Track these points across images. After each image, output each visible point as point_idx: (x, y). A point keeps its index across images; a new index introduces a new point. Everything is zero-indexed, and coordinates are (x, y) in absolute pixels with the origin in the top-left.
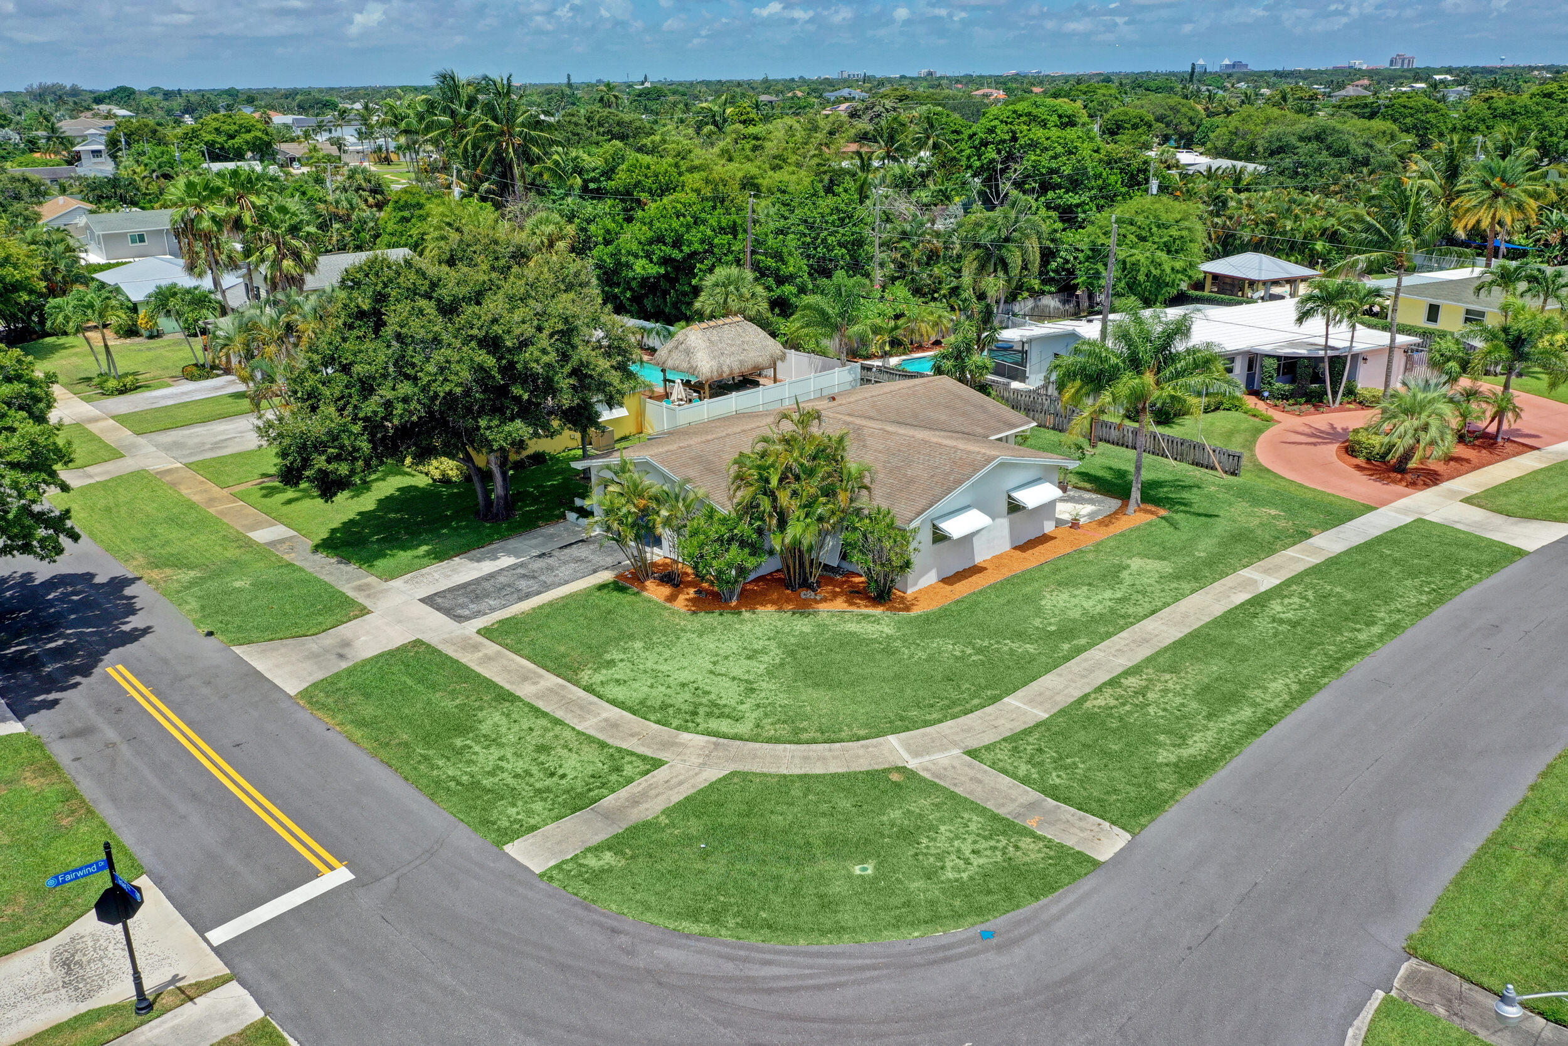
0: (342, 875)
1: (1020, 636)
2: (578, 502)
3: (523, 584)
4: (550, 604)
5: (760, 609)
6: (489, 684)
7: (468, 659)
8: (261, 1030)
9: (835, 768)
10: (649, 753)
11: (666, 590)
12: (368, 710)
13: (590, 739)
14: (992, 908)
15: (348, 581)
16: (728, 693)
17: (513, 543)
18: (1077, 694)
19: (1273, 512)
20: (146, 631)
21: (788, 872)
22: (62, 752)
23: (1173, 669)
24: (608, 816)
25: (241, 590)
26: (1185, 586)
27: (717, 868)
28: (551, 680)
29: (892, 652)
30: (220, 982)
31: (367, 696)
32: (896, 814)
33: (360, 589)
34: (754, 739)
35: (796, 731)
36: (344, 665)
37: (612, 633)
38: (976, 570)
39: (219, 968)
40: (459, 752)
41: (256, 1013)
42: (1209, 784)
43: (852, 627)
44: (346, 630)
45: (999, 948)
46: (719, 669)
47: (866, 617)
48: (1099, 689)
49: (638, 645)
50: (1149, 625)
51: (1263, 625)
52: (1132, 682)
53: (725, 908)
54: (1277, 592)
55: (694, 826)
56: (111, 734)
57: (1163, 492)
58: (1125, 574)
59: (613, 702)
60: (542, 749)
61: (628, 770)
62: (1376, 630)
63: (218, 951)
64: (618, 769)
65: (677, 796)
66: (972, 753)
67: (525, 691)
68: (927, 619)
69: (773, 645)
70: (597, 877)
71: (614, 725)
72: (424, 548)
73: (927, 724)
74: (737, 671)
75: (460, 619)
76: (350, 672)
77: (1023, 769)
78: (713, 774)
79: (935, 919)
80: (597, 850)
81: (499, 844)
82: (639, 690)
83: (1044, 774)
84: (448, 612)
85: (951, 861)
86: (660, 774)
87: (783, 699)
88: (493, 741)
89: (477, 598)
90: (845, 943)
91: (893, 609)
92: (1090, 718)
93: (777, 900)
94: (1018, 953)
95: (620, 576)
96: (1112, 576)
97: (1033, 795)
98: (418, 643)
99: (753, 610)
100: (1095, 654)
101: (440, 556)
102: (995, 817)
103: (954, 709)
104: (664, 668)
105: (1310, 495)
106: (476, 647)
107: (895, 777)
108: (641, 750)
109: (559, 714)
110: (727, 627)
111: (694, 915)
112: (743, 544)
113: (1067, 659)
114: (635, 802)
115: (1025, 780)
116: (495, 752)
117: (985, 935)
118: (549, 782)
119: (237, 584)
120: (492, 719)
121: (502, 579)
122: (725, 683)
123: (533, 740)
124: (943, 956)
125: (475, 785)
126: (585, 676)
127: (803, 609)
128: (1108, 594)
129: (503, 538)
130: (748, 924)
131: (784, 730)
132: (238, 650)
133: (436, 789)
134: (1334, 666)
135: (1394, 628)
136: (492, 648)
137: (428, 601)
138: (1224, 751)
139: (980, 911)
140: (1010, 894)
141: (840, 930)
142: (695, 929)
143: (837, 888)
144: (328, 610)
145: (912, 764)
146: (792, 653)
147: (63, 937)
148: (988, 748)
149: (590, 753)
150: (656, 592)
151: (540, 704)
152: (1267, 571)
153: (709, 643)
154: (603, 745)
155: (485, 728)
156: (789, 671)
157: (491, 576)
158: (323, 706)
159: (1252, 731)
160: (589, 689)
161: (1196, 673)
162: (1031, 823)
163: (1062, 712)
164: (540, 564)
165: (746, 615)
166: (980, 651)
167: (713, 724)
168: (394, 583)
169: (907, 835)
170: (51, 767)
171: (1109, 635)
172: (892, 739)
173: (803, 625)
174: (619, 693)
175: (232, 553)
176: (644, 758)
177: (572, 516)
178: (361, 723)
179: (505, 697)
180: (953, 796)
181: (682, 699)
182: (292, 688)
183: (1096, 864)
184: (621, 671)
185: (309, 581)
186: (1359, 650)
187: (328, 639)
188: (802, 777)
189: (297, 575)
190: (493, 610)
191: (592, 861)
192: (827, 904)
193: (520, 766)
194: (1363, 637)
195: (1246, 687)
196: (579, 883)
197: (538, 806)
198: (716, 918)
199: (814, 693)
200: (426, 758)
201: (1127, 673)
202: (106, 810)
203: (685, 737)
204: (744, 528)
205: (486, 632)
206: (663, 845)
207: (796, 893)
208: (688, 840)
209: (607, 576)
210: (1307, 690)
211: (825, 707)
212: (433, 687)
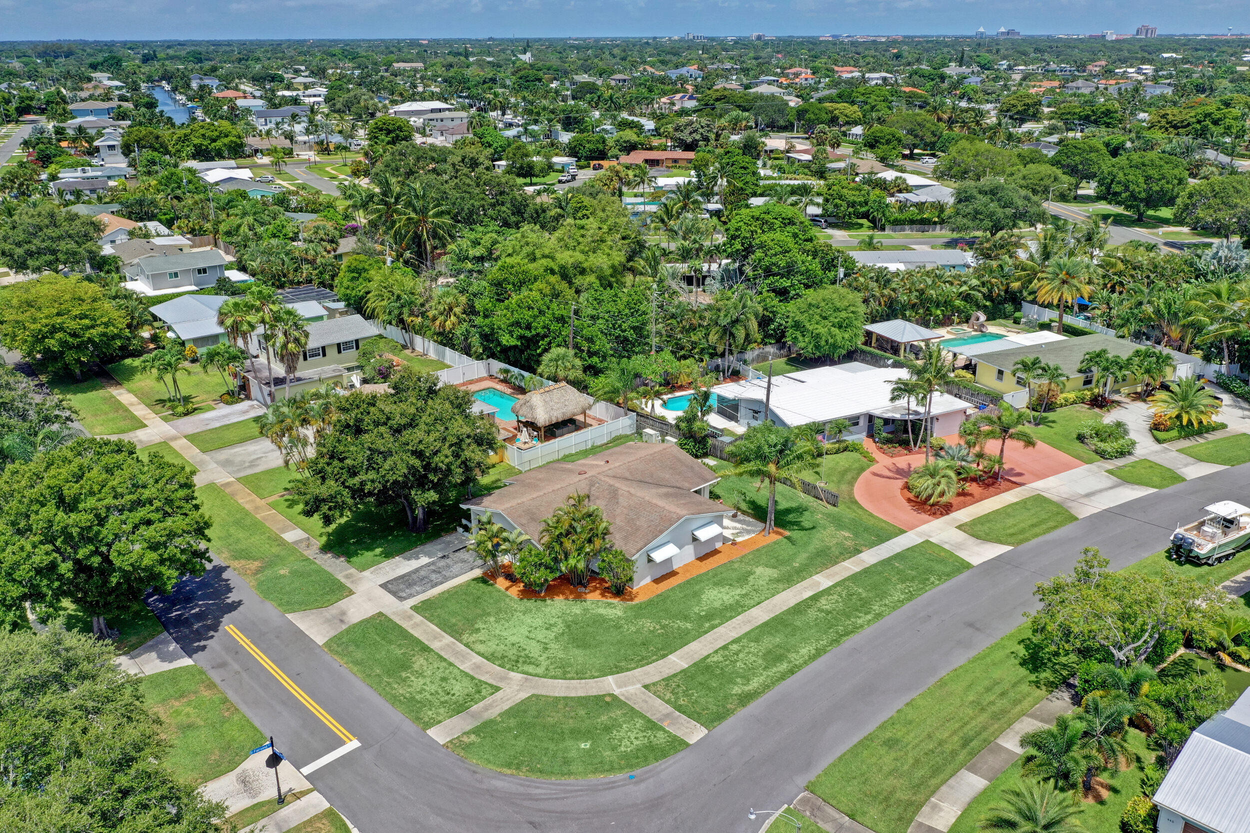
0: (354, 744)
1: (686, 618)
2: (464, 522)
3: (434, 576)
4: (448, 591)
5: (556, 598)
6: (419, 642)
7: (405, 625)
8: (329, 813)
9: (581, 693)
10: (494, 683)
11: (507, 583)
12: (359, 655)
13: (467, 675)
14: (637, 765)
15: (341, 571)
16: (534, 649)
17: (428, 547)
18: (706, 654)
19: (847, 534)
20: (239, 603)
21: (552, 746)
22: (215, 676)
23: (757, 640)
24: (474, 716)
25: (284, 576)
26: (781, 586)
27: (521, 743)
28: (448, 639)
29: (618, 627)
30: (311, 791)
31: (357, 646)
32: (604, 718)
33: (348, 577)
34: (545, 676)
35: (565, 673)
36: (344, 627)
37: (479, 611)
38: (673, 574)
39: (308, 785)
40: (404, 680)
41: (327, 805)
42: (753, 707)
43: (602, 611)
44: (343, 604)
45: (636, 783)
46: (532, 635)
47: (609, 604)
48: (716, 652)
49: (492, 619)
50: (754, 611)
51: (812, 613)
52: (735, 647)
53: (522, 762)
54: (827, 592)
55: (512, 722)
56: (236, 667)
57: (791, 517)
58: (751, 578)
59: (478, 653)
60: (444, 679)
61: (484, 692)
62: (869, 617)
63: (307, 777)
64: (479, 692)
65: (506, 706)
66: (646, 687)
67: (435, 645)
68: (640, 607)
69: (560, 621)
70: (467, 747)
71: (478, 667)
72: (378, 551)
73: (628, 670)
74: (540, 637)
75: (402, 599)
76: (348, 631)
77: (668, 695)
78: (523, 695)
79: (612, 769)
80: (467, 733)
81: (424, 730)
82: (491, 647)
83: (677, 698)
84: (394, 594)
85: (626, 742)
86: (499, 695)
87: (561, 655)
88: (420, 674)
89: (410, 585)
90: (571, 780)
91: (624, 600)
92: (708, 667)
93: (545, 759)
94: (642, 786)
95: (485, 573)
96: (743, 579)
97: (670, 709)
98: (380, 614)
99: (552, 599)
100: (721, 630)
101: (388, 555)
102: (649, 721)
103: (643, 661)
104: (504, 634)
105: (872, 521)
106: (410, 618)
107: (608, 699)
108: (490, 681)
109: (452, 660)
110: (538, 609)
111: (509, 765)
112: (547, 567)
113: (706, 632)
114: (486, 709)
115: (668, 702)
116: (421, 681)
117: (631, 777)
118: (446, 698)
119: (282, 572)
120: (419, 662)
121: (422, 573)
122: (534, 643)
123: (439, 674)
124: (611, 786)
125: (413, 698)
126: (465, 637)
127: (579, 597)
128: (738, 591)
129: (422, 544)
130: (531, 770)
131: (559, 672)
132: (289, 616)
133: (394, 700)
134: (836, 641)
135: (878, 616)
136: (418, 618)
137: (384, 586)
138: (766, 687)
139: (631, 766)
140: (646, 758)
141: (570, 773)
142: (509, 772)
143: (573, 754)
144: (332, 591)
145: (617, 692)
146: (569, 627)
147: (238, 770)
148: (654, 684)
149: (466, 682)
150: (502, 583)
151: (442, 654)
152: (828, 577)
153: (528, 619)
154: (473, 678)
155: (416, 667)
156: (566, 637)
157: (417, 571)
158: (337, 653)
159: (783, 677)
160: (467, 645)
161: (768, 642)
162: (665, 725)
163: (695, 664)
164: (442, 563)
165: (549, 602)
166: (663, 627)
167: (526, 668)
168: (366, 573)
169: (607, 729)
170: (211, 686)
171: (731, 618)
172: (610, 678)
173: (576, 609)
174: (480, 648)
175: (275, 550)
176: (491, 686)
177: (460, 530)
178: (356, 663)
179: (426, 649)
180: (632, 709)
181: (512, 653)
182: (320, 640)
183: (688, 745)
184: (481, 636)
185: (320, 571)
186: (856, 628)
187: (333, 610)
188: (565, 698)
189: (313, 567)
190: (418, 593)
191: (465, 739)
192: (566, 762)
193: (433, 688)
194: (860, 621)
195: (788, 651)
196: (459, 750)
197: (442, 711)
198: (518, 768)
199: (577, 652)
200: (389, 683)
201: (734, 641)
202: (243, 708)
203: (512, 674)
204: (547, 560)
205: (415, 608)
206: (497, 731)
207: (554, 756)
208: (509, 729)
209: (478, 573)
210: (819, 653)
211: (580, 660)
212: (390, 642)
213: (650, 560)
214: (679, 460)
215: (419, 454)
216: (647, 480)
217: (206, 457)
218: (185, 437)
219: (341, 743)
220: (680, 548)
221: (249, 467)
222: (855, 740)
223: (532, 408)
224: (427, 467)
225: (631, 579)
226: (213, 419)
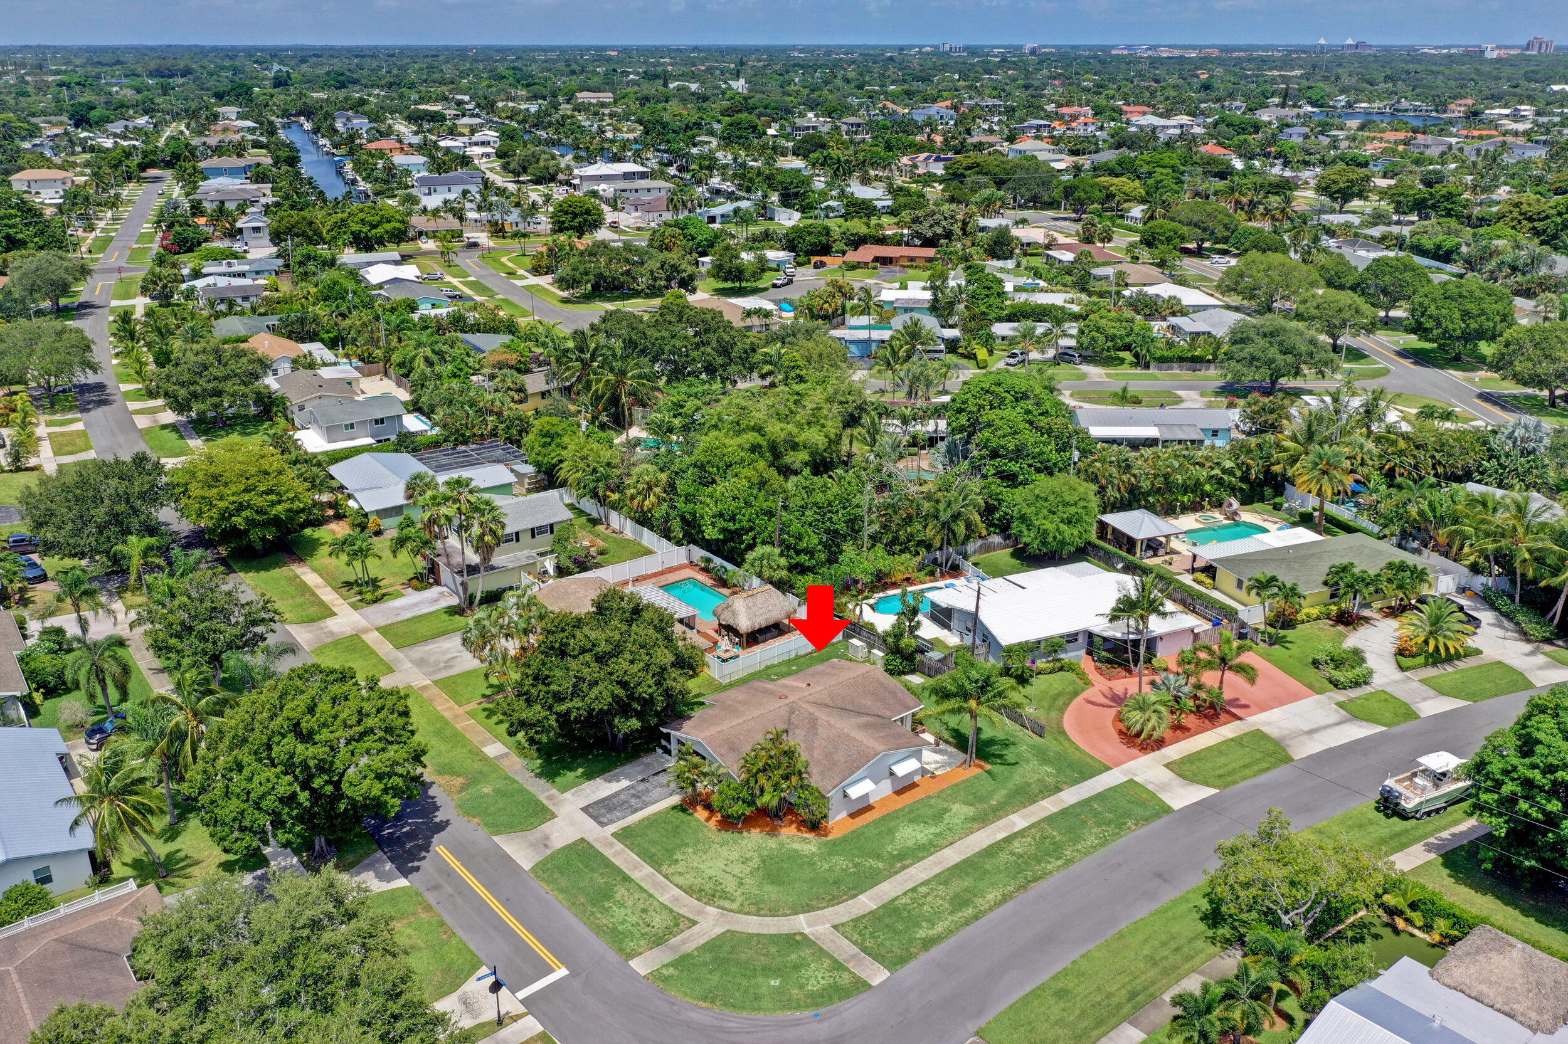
0: (562, 972)
1: (878, 857)
2: (663, 742)
3: (633, 801)
4: (647, 818)
5: (753, 830)
6: (619, 871)
7: (607, 853)
8: (542, 1036)
9: (773, 931)
10: (691, 916)
11: (706, 814)
12: (564, 882)
13: (666, 907)
14: (822, 1004)
15: (543, 791)
16: (730, 885)
17: (628, 768)
18: (894, 895)
19: (1049, 769)
20: (447, 823)
21: (744, 982)
22: (431, 898)
23: (946, 883)
24: (673, 949)
25: (487, 795)
26: (976, 826)
27: (716, 978)
28: (648, 869)
29: (811, 864)
30: (525, 1015)
31: (562, 873)
32: (794, 957)
33: (550, 798)
34: (740, 912)
35: (759, 910)
36: (548, 852)
37: (678, 841)
38: (869, 808)
39: (523, 1009)
40: (607, 910)
41: (540, 1028)
42: (936, 952)
43: (796, 846)
44: (546, 827)
45: (820, 1022)
46: (728, 869)
47: (805, 839)
48: (905, 894)
49: (690, 850)
50: (946, 852)
51: (1004, 857)
52: (923, 890)
53: (717, 996)
54: (1021, 834)
55: (708, 957)
56: (449, 889)
57: (994, 749)
58: (946, 816)
59: (677, 886)
60: (644, 911)
61: (682, 926)
62: (1059, 863)
63: (522, 1002)
64: (677, 925)
65: (702, 941)
66: (835, 927)
67: (636, 875)
68: (834, 843)
69: (755, 855)
70: (666, 979)
71: (676, 899)
72: (580, 770)
73: (819, 909)
74: (736, 871)
75: (602, 824)
76: (552, 857)
77: (856, 937)
78: (719, 930)
79: (798, 1007)
80: (666, 966)
81: (627, 960)
82: (689, 879)
83: (864, 940)
84: (595, 818)
85: (813, 981)
86: (696, 928)
87: (755, 891)
88: (622, 905)
89: (610, 810)
90: (761, 1015)
91: (820, 835)
92: (896, 909)
93: (738, 994)
94: (826, 1024)
95: (683, 800)
96: (938, 816)
97: (856, 950)
98: (582, 840)
99: (749, 831)
100: (912, 870)
101: (589, 776)
102: (836, 961)
103: (834, 901)
104: (702, 866)
105: (1078, 755)
106: (611, 845)
107: (798, 938)
108: (688, 915)
109: (651, 891)
110: (735, 842)
111: (704, 999)
112: (744, 801)
113: (897, 873)
114: (684, 942)
115: (855, 943)
116: (623, 912)
117: (815, 1016)
118: (647, 929)
119: (486, 790)
120: (621, 892)
121: (622, 797)
122: (729, 877)
123: (640, 905)
124: (796, 1023)
125: (615, 929)
126: (664, 868)
127: (773, 832)
128: (933, 830)
129: (622, 765)
130: (725, 1004)
131: (753, 908)
132: (496, 839)
133: (598, 930)
134: (1023, 887)
135: (1069, 862)
136: (619, 846)
137: (585, 809)
138: (950, 932)
139: (816, 1005)
140: (830, 998)
141: (759, 1009)
142: (704, 1005)
143: (763, 990)
144: (535, 814)
145: (807, 931)
146: (764, 861)
147: (460, 992)
148: (843, 925)
149: (665, 915)
150: (701, 814)
151: (643, 884)
152: (1024, 817)
153: (724, 852)
154: (671, 911)
155: (618, 897)
156: (761, 873)
157: (617, 794)
158: (543, 879)
159: (967, 922)
160: (666, 877)
161: (957, 885)
162: (850, 966)
163: (884, 906)
164: (641, 787)
165: (745, 834)
166: (855, 866)
167: (722, 903)
168: (568, 795)
169: (796, 968)
170: (428, 908)
171: (923, 858)
172: (801, 917)
173: (772, 843)
174: (679, 880)
175: (477, 766)
176: (689, 920)
177: (659, 751)
178: (562, 891)
179: (626, 879)
180: (821, 949)
181: (708, 887)
182: (526, 866)
183: (870, 987)
184: (679, 868)
185: (522, 791)
186: (1046, 874)
187: (537, 834)
188: (758, 935)
189: (515, 786)
190: (619, 819)
191: (664, 971)
192: (757, 998)
193: (633, 919)
194: (1050, 867)
195: (975, 895)
196: (658, 982)
197: (642, 942)
198: (713, 1002)
199: (770, 888)
200: (593, 913)
201: (925, 883)
202: (460, 932)
203: (709, 908)
204: (744, 794)
205: (615, 835)
206: (694, 965)
207: (746, 992)
208: (705, 964)
209: (676, 799)
210: (1005, 899)
211: (774, 897)
212: (592, 870)
213: (846, 796)
214: (882, 685)
215: (624, 685)
216: (849, 707)
217: (400, 655)
218: (377, 629)
219: (550, 970)
220: (876, 783)
221: (445, 668)
222: (1028, 989)
223: (734, 613)
224: (631, 697)
225: (825, 816)
226: (404, 608)
